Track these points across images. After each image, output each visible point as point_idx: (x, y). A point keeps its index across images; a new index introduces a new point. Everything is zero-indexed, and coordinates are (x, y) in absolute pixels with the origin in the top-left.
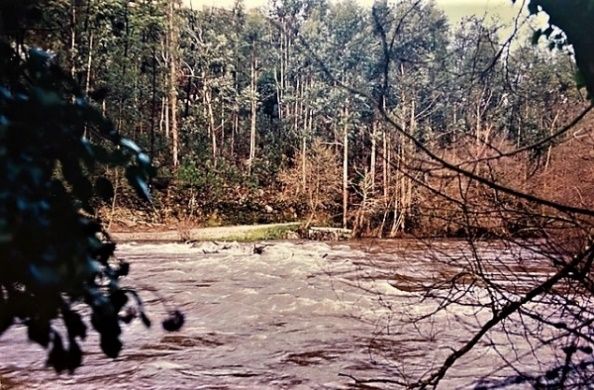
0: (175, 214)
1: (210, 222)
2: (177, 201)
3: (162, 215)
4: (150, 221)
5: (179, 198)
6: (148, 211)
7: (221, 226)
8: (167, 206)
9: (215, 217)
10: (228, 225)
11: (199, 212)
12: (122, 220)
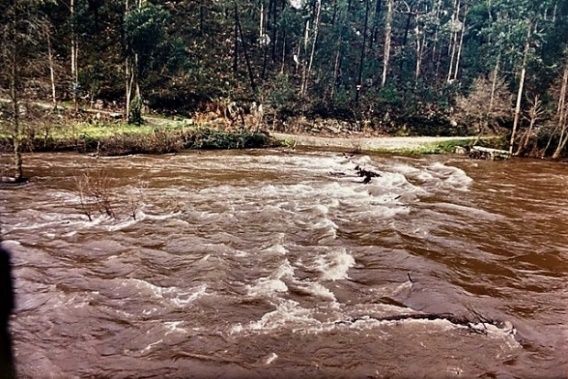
0: (372, 125)
1: (400, 132)
2: (375, 114)
3: (362, 125)
4: (351, 130)
5: (378, 112)
6: (351, 122)
7: (409, 136)
8: (367, 118)
9: (404, 128)
10: (414, 135)
11: (392, 124)
12: (331, 128)
